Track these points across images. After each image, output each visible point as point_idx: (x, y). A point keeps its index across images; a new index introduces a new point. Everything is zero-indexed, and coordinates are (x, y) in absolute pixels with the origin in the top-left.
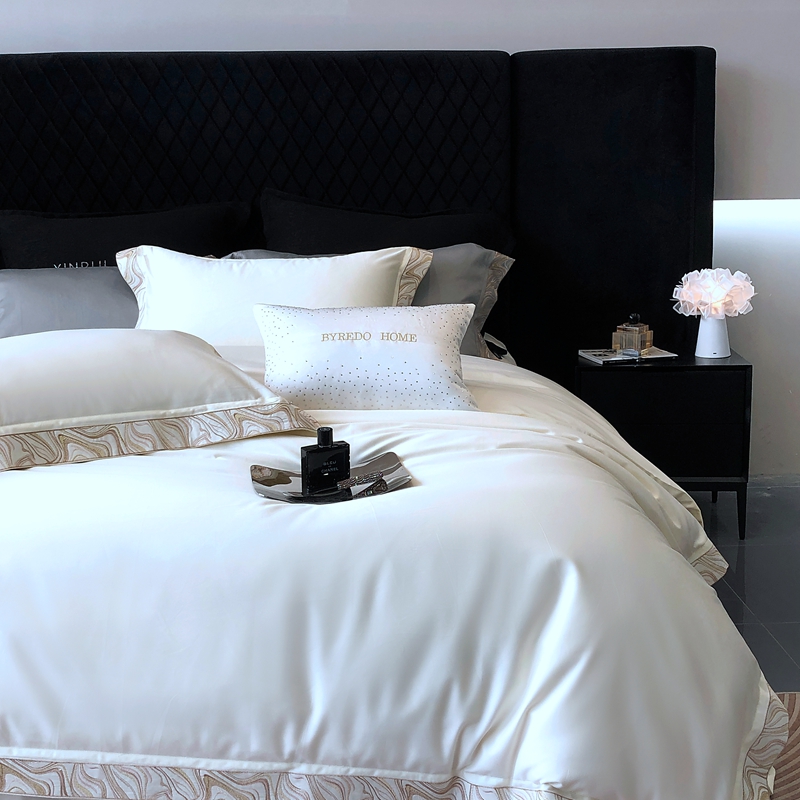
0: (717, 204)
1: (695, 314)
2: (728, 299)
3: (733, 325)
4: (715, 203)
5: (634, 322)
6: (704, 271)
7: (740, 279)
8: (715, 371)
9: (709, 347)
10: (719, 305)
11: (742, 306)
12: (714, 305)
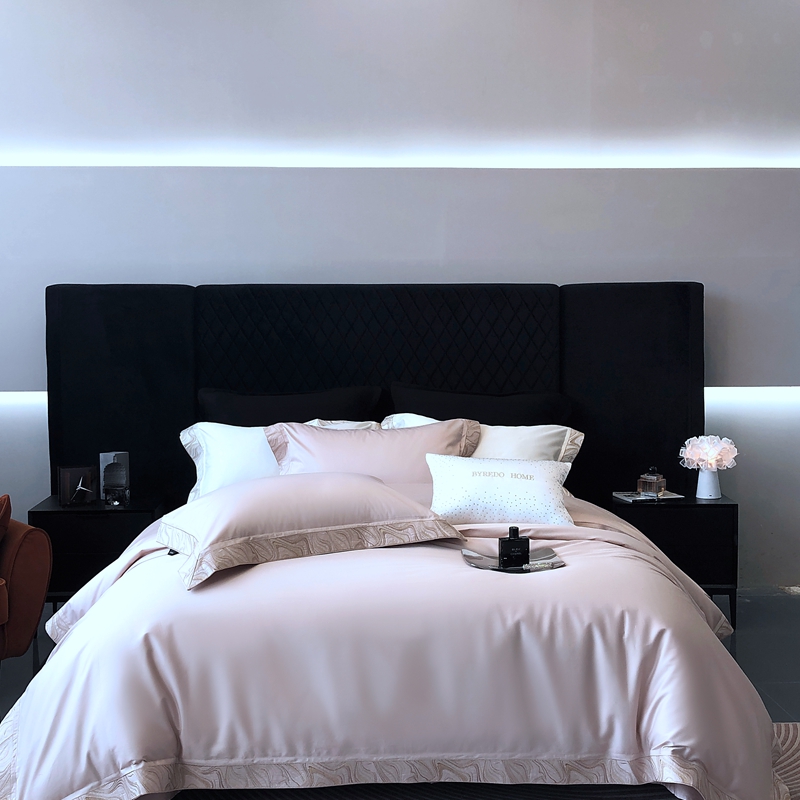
0: (707, 390)
1: (696, 467)
2: (719, 457)
3: (722, 476)
4: (706, 388)
5: (652, 473)
6: (701, 438)
7: (726, 443)
8: (711, 508)
9: (705, 491)
10: (713, 462)
11: (729, 462)
12: (710, 461)
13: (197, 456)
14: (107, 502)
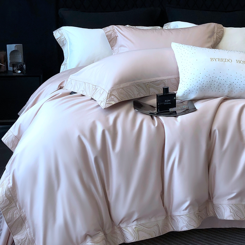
13: (64, 45)
14: (14, 71)
